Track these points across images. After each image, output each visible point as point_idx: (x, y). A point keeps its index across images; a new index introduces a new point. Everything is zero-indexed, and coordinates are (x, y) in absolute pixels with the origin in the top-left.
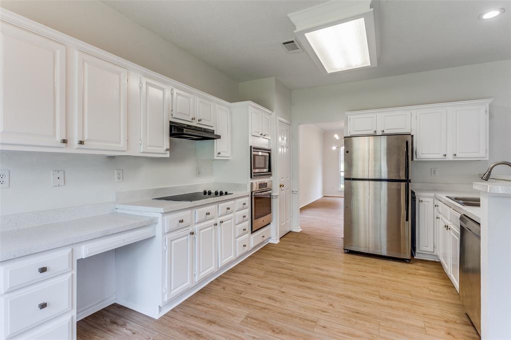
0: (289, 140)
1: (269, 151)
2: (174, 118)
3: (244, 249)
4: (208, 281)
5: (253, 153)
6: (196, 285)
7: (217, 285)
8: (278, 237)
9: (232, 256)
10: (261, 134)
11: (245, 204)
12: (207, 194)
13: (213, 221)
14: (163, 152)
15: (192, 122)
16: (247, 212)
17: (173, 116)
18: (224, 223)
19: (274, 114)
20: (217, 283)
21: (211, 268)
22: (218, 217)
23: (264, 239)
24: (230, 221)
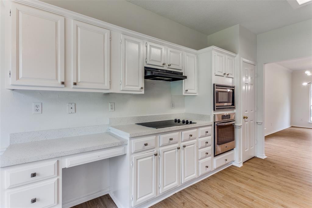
0: (253, 79)
1: (233, 88)
2: (147, 64)
3: (206, 170)
4: (172, 193)
5: (216, 90)
6: (160, 196)
7: (179, 198)
8: (242, 161)
9: (195, 175)
10: (224, 74)
11: (207, 132)
12: (177, 122)
13: (177, 145)
14: (139, 90)
15: (163, 67)
16: (210, 139)
17: (147, 63)
18: (186, 147)
19: (238, 56)
20: (179, 196)
21: (175, 183)
22: (182, 142)
23: (227, 162)
24: (193, 145)
